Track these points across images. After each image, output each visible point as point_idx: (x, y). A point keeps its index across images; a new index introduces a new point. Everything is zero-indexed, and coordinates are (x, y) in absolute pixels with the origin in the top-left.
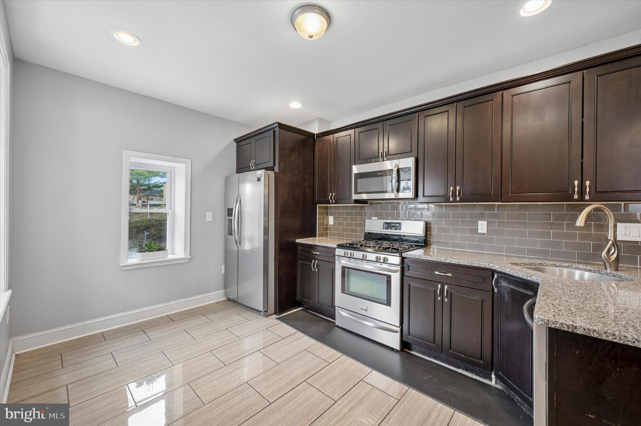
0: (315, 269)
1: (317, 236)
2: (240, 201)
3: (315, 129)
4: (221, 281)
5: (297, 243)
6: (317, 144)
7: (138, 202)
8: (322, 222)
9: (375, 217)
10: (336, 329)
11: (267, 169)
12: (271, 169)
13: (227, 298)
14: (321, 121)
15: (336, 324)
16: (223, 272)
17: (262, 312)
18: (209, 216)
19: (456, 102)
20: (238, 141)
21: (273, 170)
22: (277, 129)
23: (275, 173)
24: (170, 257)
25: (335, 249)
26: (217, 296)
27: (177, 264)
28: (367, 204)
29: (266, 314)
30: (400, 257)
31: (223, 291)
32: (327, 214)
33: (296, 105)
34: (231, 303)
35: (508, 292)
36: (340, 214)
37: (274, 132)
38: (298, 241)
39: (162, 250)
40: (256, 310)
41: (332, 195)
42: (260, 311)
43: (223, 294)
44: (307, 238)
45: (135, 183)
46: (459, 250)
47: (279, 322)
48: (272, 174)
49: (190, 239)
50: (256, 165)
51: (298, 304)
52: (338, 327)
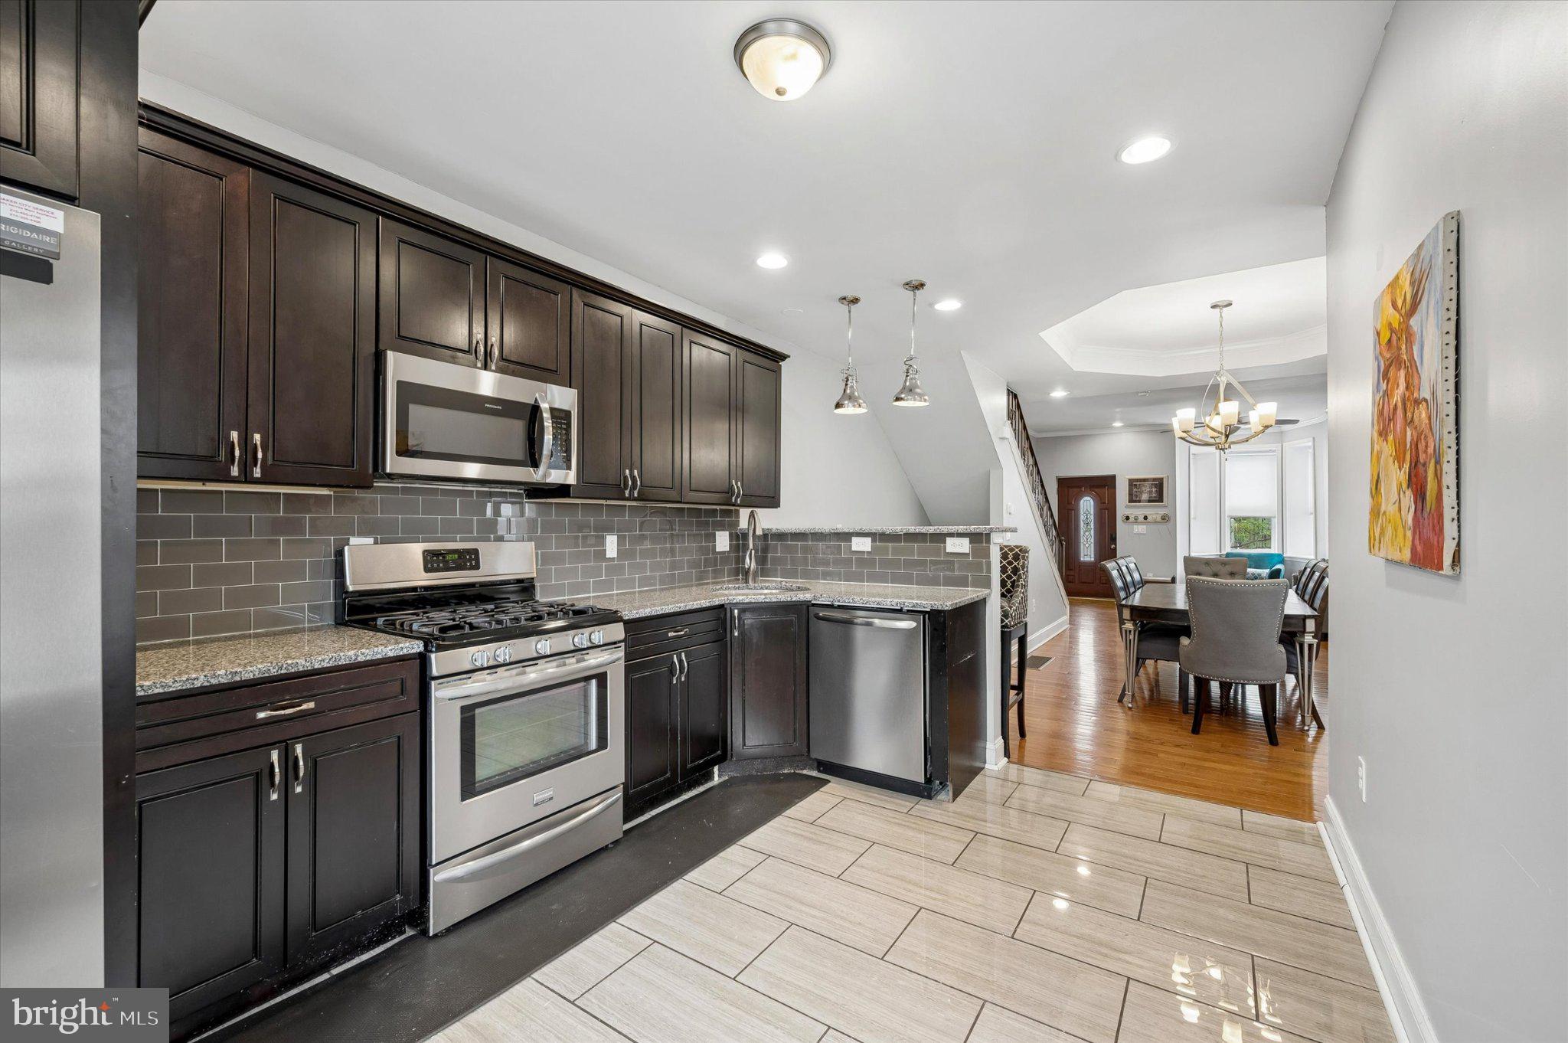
9: (361, 534)
30: (621, 621)
35: (757, 629)
41: (245, 440)
46: (599, 594)
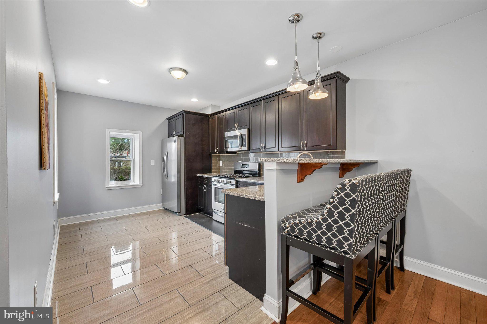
0: (205, 190)
1: (212, 173)
2: (167, 153)
3: (209, 112)
4: (160, 199)
5: (198, 176)
6: (210, 120)
7: (128, 155)
8: (215, 165)
9: (240, 161)
10: (213, 221)
11: (179, 136)
12: (182, 136)
13: (163, 208)
14: (213, 106)
15: (213, 219)
16: (161, 193)
17: (177, 213)
18: (153, 162)
19: (263, 100)
20: (169, 119)
21: (183, 136)
22: (184, 114)
23: (184, 138)
24: (131, 184)
25: (212, 178)
26: (158, 206)
27: (135, 187)
28: (236, 154)
29: (179, 213)
30: (235, 180)
31: (161, 204)
32: (219, 160)
33: (194, 100)
34: (166, 211)
36: (225, 160)
37: (183, 115)
38: (198, 175)
39: (127, 180)
40: (174, 212)
41: (217, 149)
42: (176, 213)
43: (161, 206)
44: (205, 173)
45: (126, 142)
47: (185, 218)
48: (182, 138)
49: (142, 175)
50: (176, 133)
51: (199, 210)
52: (214, 220)
